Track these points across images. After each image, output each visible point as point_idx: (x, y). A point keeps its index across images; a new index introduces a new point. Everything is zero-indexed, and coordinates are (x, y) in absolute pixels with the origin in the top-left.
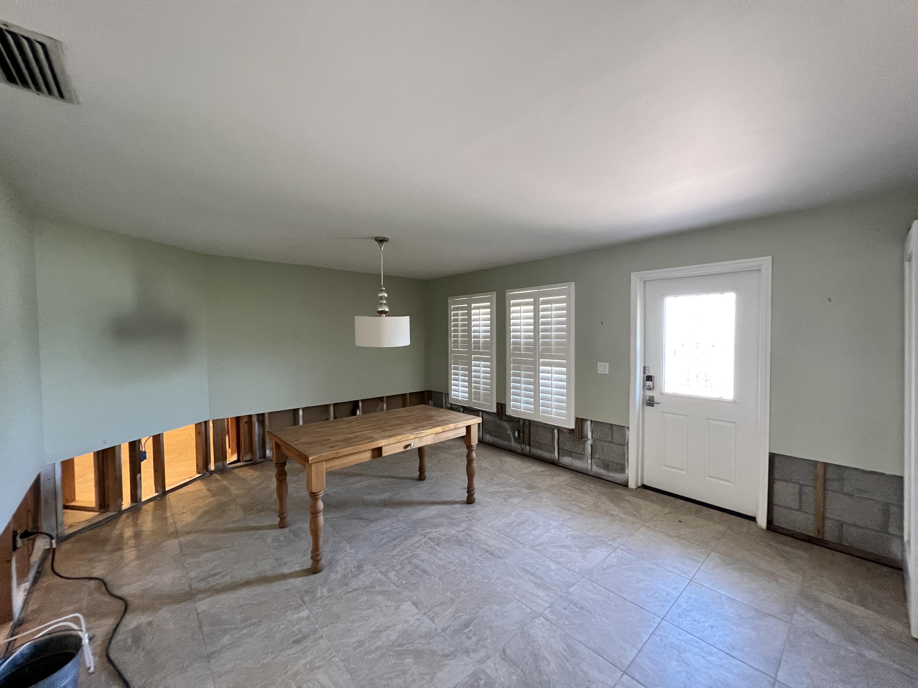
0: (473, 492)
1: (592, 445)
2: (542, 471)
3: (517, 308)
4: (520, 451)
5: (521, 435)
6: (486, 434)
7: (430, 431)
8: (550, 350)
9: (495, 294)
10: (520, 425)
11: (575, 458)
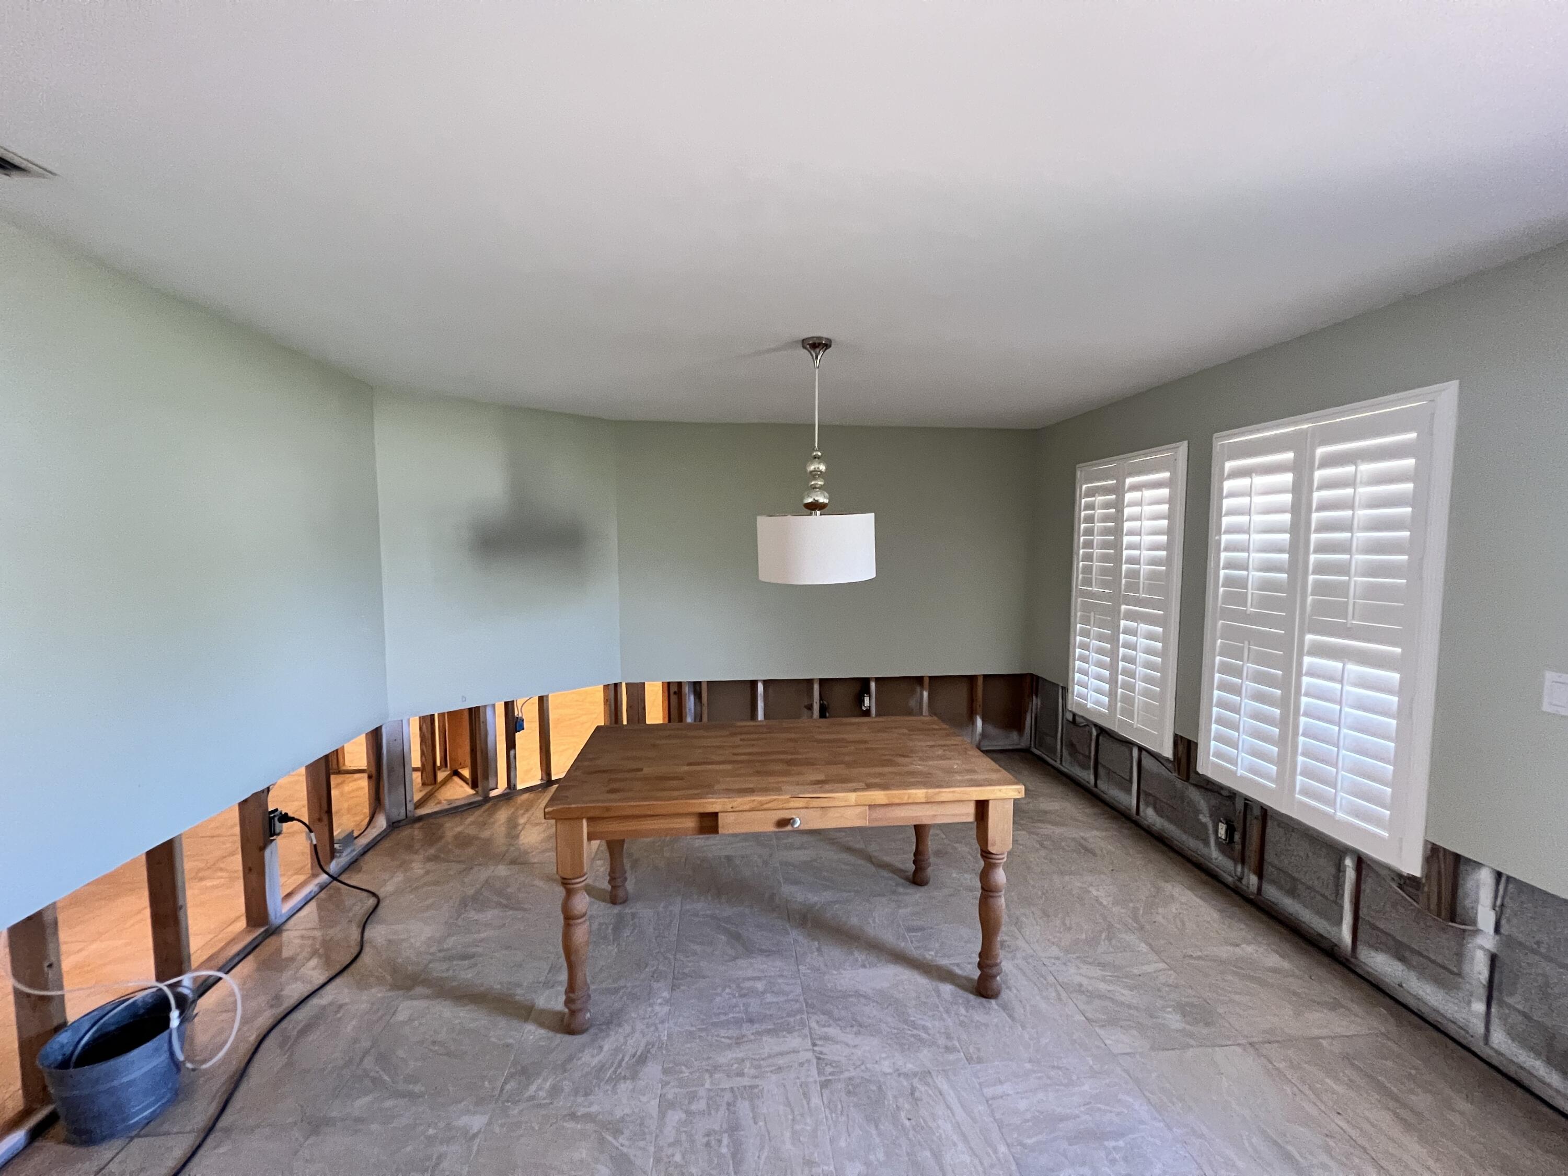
0: (994, 970)
1: (1493, 959)
2: (1275, 970)
3: (1241, 483)
4: (1229, 880)
5: (1237, 837)
6: (1147, 804)
7: (852, 797)
8: (1342, 610)
9: (1183, 447)
10: (1235, 810)
11: (1422, 972)
